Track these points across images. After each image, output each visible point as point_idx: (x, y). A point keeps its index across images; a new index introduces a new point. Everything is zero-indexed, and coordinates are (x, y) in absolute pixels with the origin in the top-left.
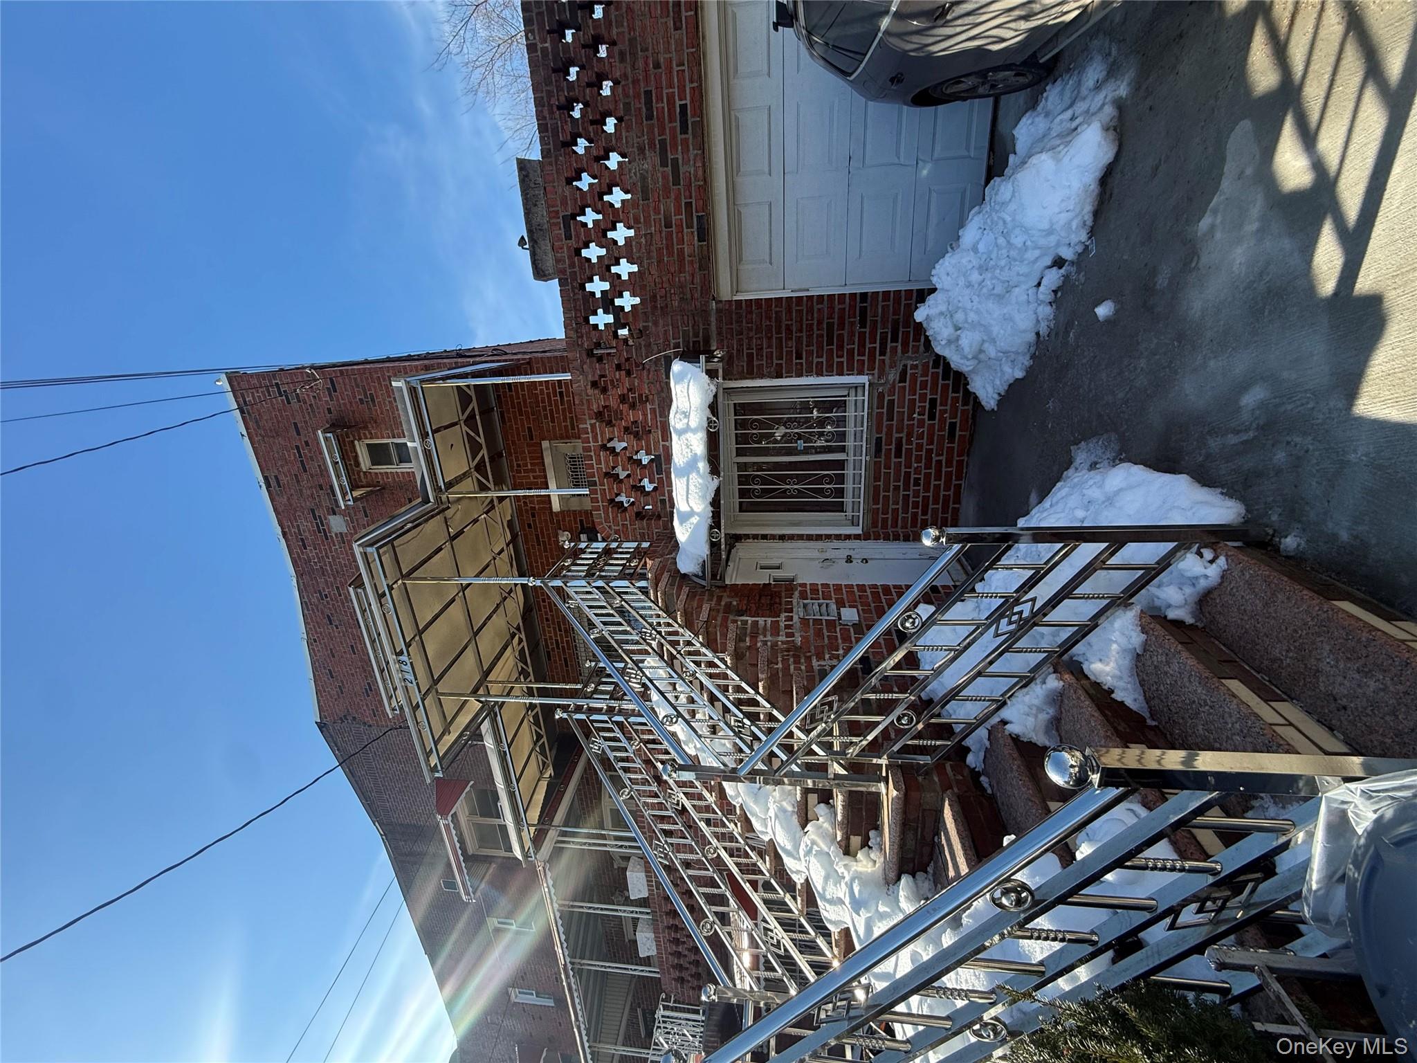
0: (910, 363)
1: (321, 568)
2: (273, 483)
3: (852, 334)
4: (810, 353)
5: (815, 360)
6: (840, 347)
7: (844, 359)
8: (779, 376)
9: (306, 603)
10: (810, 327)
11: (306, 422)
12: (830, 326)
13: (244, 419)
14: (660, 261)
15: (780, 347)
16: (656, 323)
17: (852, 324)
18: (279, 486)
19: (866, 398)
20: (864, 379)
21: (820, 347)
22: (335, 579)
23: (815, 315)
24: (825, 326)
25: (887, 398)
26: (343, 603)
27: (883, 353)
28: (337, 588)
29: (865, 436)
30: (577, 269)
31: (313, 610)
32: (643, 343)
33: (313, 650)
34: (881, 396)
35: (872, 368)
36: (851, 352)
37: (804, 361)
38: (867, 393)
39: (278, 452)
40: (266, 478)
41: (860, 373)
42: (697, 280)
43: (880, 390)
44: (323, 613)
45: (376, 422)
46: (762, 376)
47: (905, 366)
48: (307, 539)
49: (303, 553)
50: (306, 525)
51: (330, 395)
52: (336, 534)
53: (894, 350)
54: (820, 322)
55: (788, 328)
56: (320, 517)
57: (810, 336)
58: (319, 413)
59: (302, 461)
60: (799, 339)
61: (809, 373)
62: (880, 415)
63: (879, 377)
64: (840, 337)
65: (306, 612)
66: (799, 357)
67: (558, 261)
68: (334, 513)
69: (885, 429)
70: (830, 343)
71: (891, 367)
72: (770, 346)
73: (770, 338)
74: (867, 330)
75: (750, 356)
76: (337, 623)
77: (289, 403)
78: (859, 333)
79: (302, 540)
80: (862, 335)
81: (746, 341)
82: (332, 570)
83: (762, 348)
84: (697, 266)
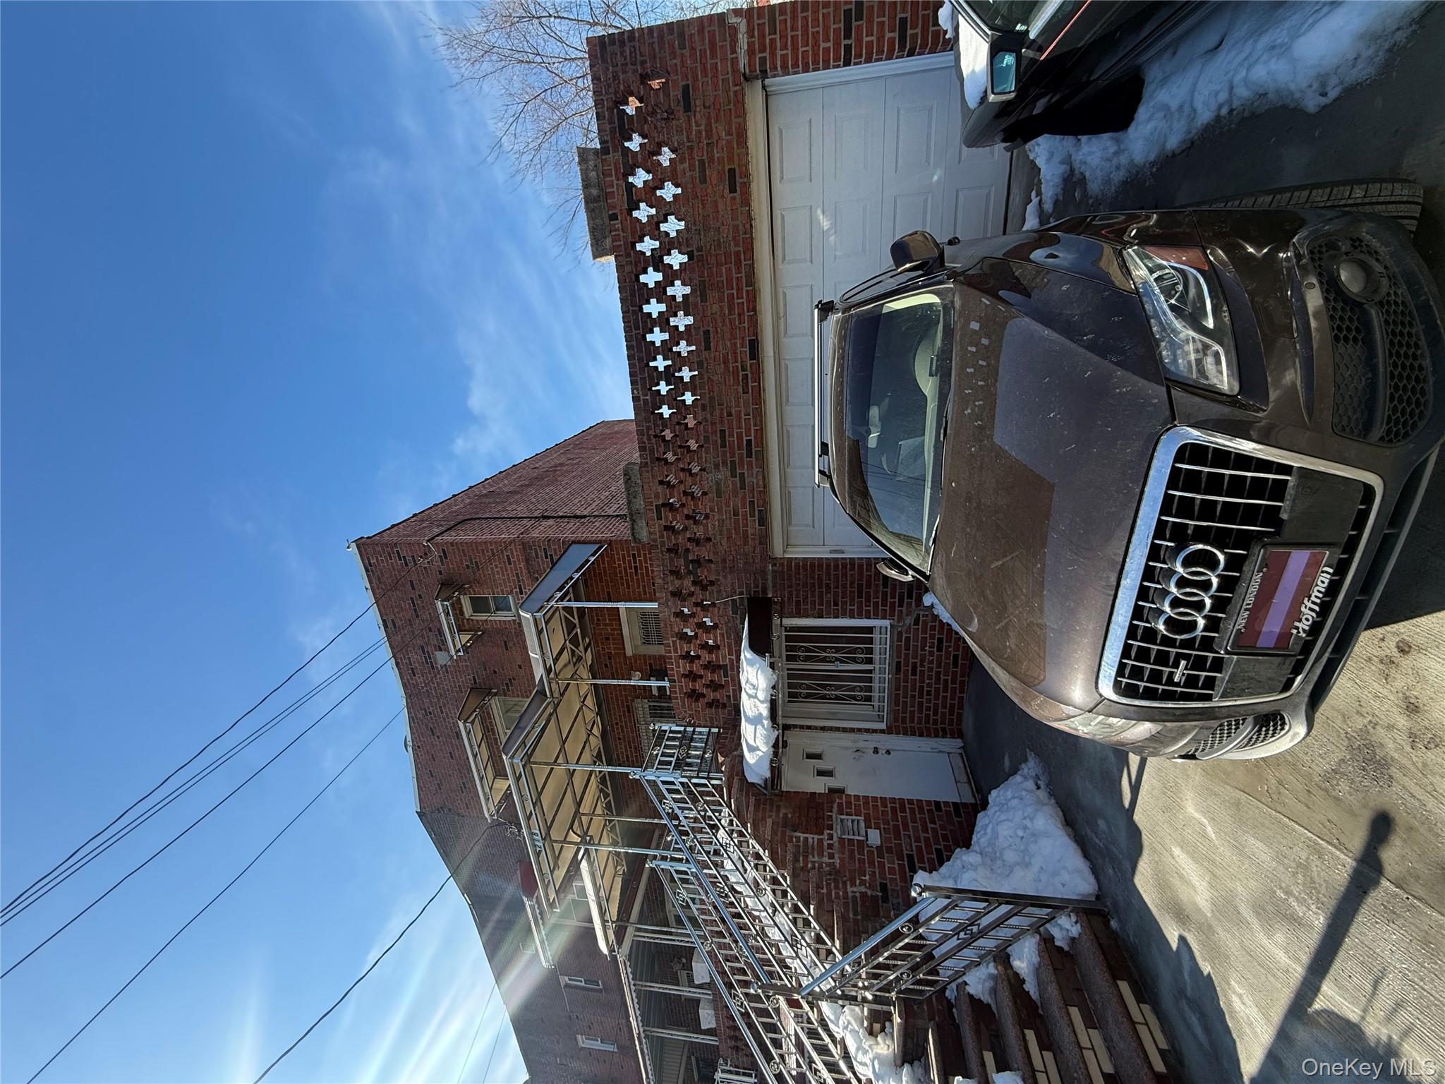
0: (922, 613)
1: (427, 691)
2: (390, 624)
3: (877, 592)
4: (844, 603)
5: (849, 608)
6: (868, 600)
7: (871, 608)
8: (821, 616)
9: (413, 717)
10: (844, 586)
11: (420, 581)
12: (860, 586)
13: (368, 576)
14: (729, 538)
15: (821, 598)
16: (725, 577)
17: (877, 586)
18: (395, 628)
19: (888, 636)
20: (886, 623)
21: (852, 600)
22: (439, 700)
23: (848, 578)
24: (856, 586)
25: (904, 636)
26: (444, 719)
27: (901, 605)
28: (440, 707)
29: (887, 662)
30: (665, 539)
31: (418, 723)
32: (715, 590)
33: (417, 754)
34: (900, 634)
35: (892, 615)
36: (876, 604)
37: (840, 608)
38: (889, 633)
39: (396, 602)
40: (384, 621)
41: (884, 618)
42: (758, 550)
43: (899, 629)
44: (427, 726)
45: (479, 583)
46: (807, 616)
47: (919, 615)
48: (417, 668)
49: (412, 680)
50: (416, 657)
51: (442, 561)
52: (441, 666)
53: (909, 604)
54: (852, 583)
55: (828, 586)
56: (428, 652)
57: (844, 593)
58: (432, 574)
59: (415, 610)
60: (836, 594)
61: (844, 616)
62: (899, 647)
63: (898, 622)
64: (868, 594)
65: (412, 724)
66: (836, 604)
67: (650, 533)
68: (441, 650)
69: (903, 656)
70: (860, 596)
71: (907, 615)
72: (813, 596)
73: (813, 592)
74: (889, 590)
75: (798, 602)
76: (439, 734)
77: (407, 565)
78: (883, 592)
79: (412, 669)
80: (885, 594)
81: (794, 593)
82: (436, 693)
83: (807, 598)
84: (757, 542)
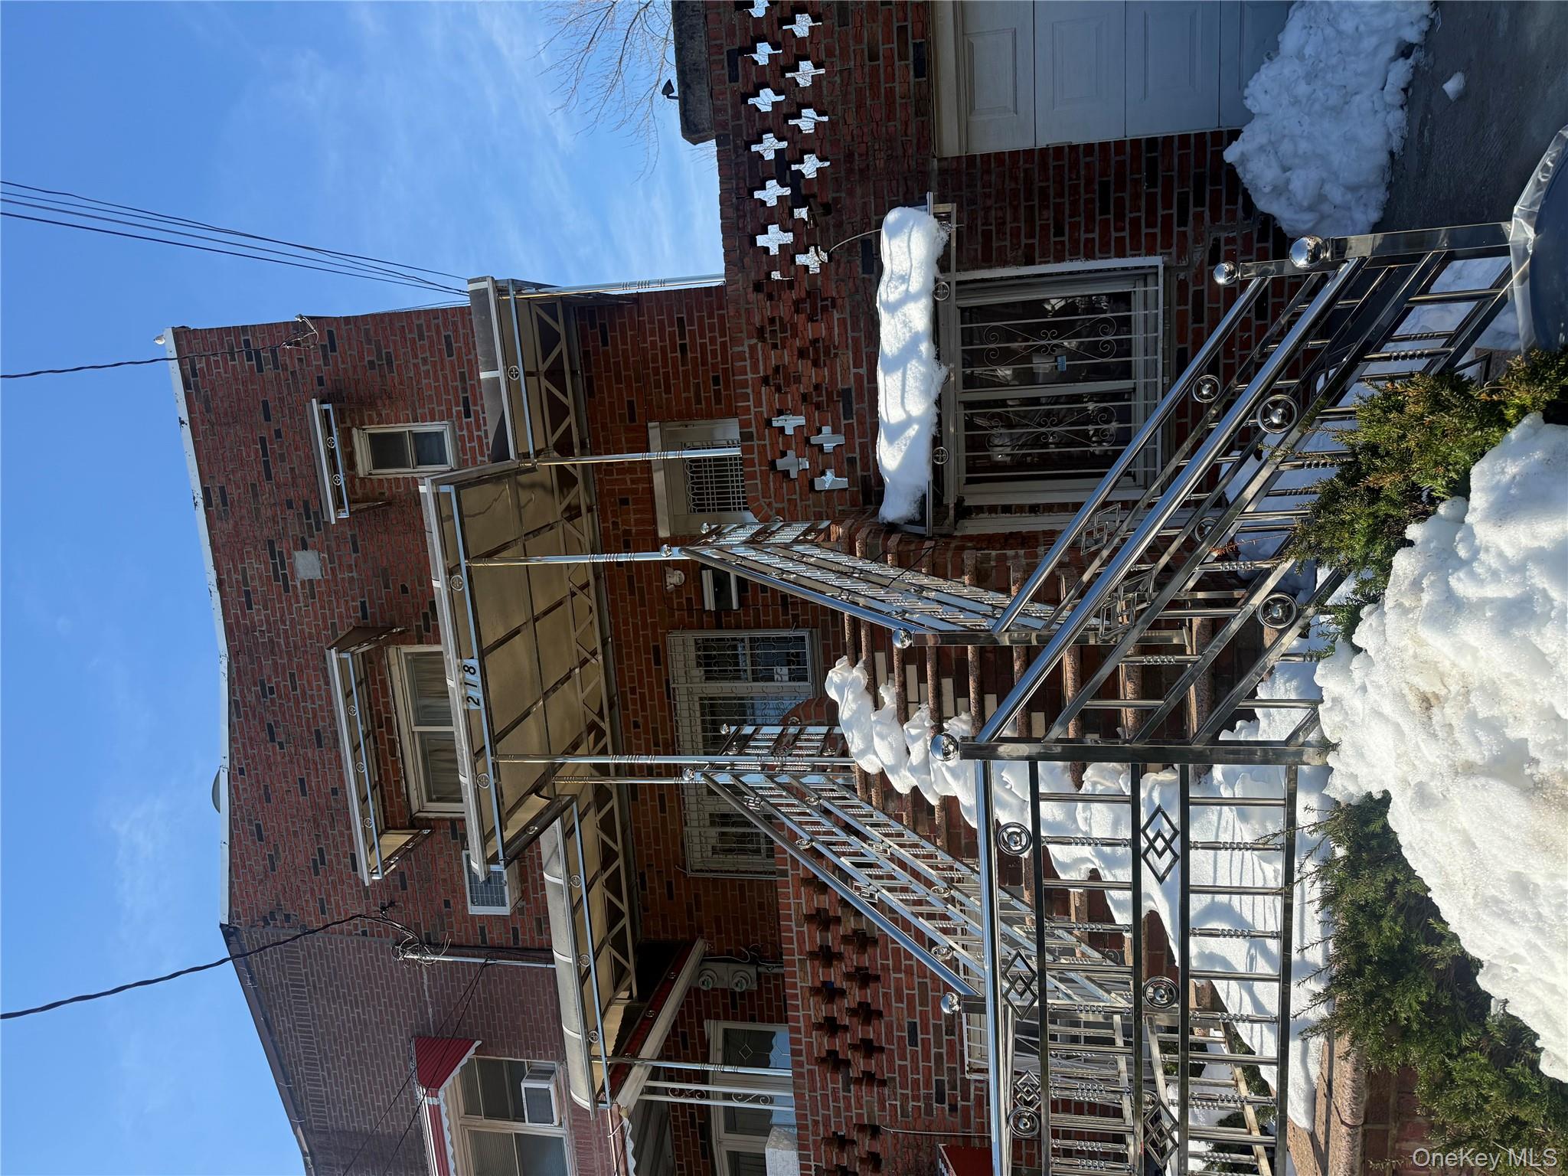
0: (1223, 235)
1: (271, 640)
2: (216, 499)
3: (1136, 197)
4: (1074, 227)
5: (1083, 236)
6: (1120, 216)
7: (1126, 234)
8: (1030, 261)
9: (236, 702)
10: (1075, 189)
11: (281, 400)
12: (1105, 187)
13: (188, 397)
14: (860, 106)
15: (1030, 221)
16: (851, 193)
17: (1136, 182)
18: (225, 503)
19: (1161, 287)
20: (1157, 260)
21: (1090, 218)
22: (290, 659)
23: (1082, 172)
24: (1097, 187)
25: (1191, 289)
26: (297, 703)
27: (1183, 222)
28: (292, 675)
29: (1160, 345)
30: (743, 121)
31: (246, 715)
32: (832, 222)
33: (236, 788)
34: (1183, 286)
35: (1167, 245)
36: (1135, 223)
37: (1066, 238)
38: (1161, 280)
39: (231, 449)
40: (206, 492)
41: (1151, 252)
42: (912, 129)
43: (1182, 276)
44: (262, 720)
45: (390, 398)
46: (1004, 263)
47: (1217, 240)
48: (255, 590)
49: (244, 615)
50: (257, 567)
51: (325, 356)
52: (303, 583)
53: (1199, 217)
54: (1089, 182)
55: (1044, 192)
56: (281, 553)
57: (1074, 204)
58: (304, 384)
59: (266, 463)
60: (1059, 208)
61: (1074, 255)
62: (1182, 315)
63: (1179, 258)
64: (1120, 202)
65: (235, 719)
66: (1059, 232)
67: (716, 110)
68: (305, 547)
69: (1190, 337)
70: (1105, 210)
71: (1196, 241)
72: (1016, 219)
73: (1016, 209)
74: (1159, 190)
75: (987, 236)
76: (283, 738)
77: (260, 370)
78: (1147, 194)
79: (247, 593)
80: (1151, 198)
81: (981, 213)
82: (287, 644)
83: (1004, 223)
84: (912, 110)
